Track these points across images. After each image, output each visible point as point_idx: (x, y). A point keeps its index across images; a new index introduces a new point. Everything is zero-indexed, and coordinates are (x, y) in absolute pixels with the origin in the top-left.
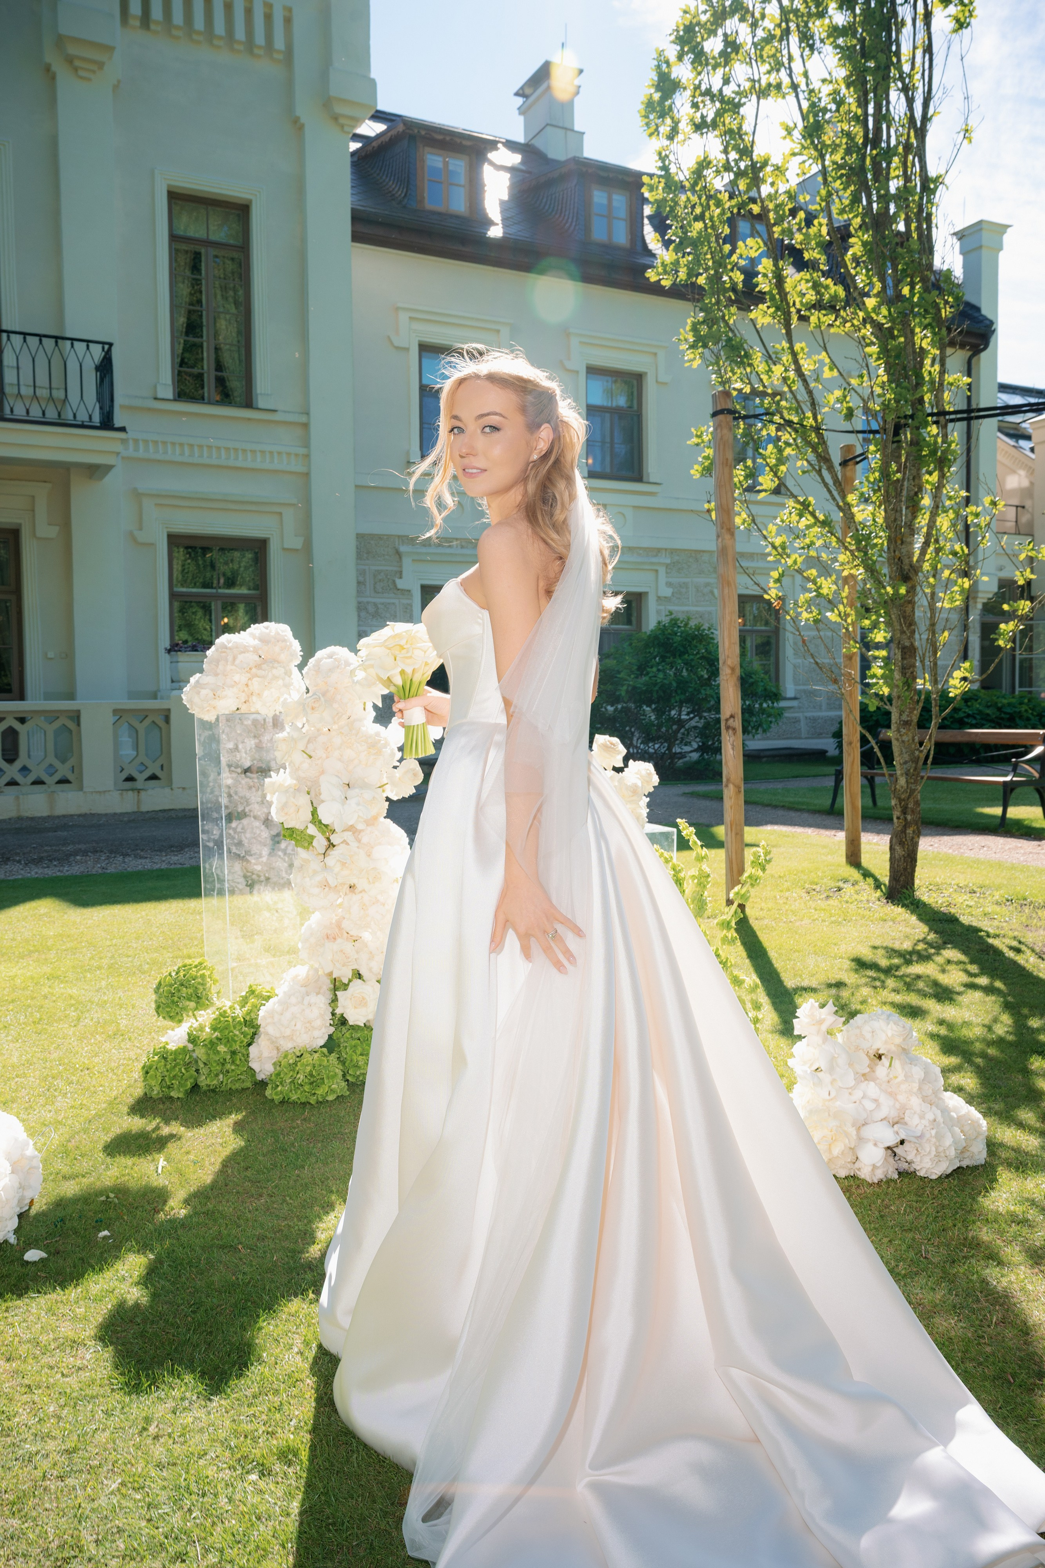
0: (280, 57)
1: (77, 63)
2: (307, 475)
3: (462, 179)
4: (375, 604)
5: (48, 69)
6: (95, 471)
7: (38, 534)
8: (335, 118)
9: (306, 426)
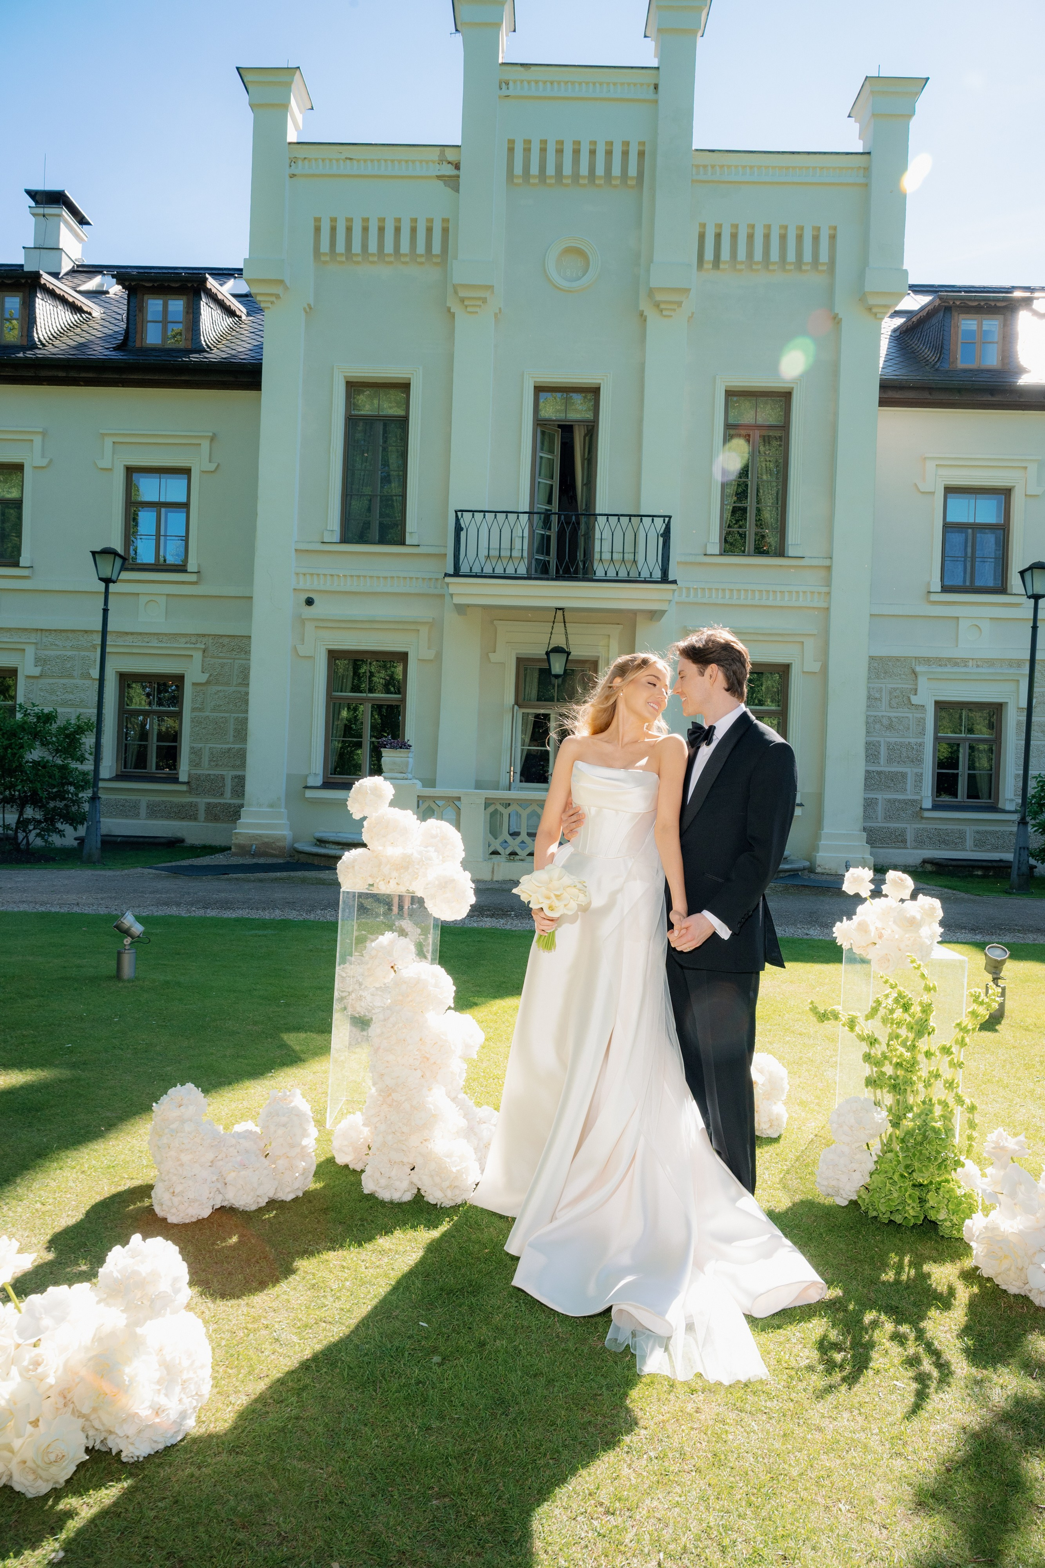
0: (825, 268)
1: (662, 306)
2: (828, 609)
3: (996, 337)
4: (890, 718)
5: (641, 314)
6: (654, 615)
8: (870, 309)
9: (829, 568)
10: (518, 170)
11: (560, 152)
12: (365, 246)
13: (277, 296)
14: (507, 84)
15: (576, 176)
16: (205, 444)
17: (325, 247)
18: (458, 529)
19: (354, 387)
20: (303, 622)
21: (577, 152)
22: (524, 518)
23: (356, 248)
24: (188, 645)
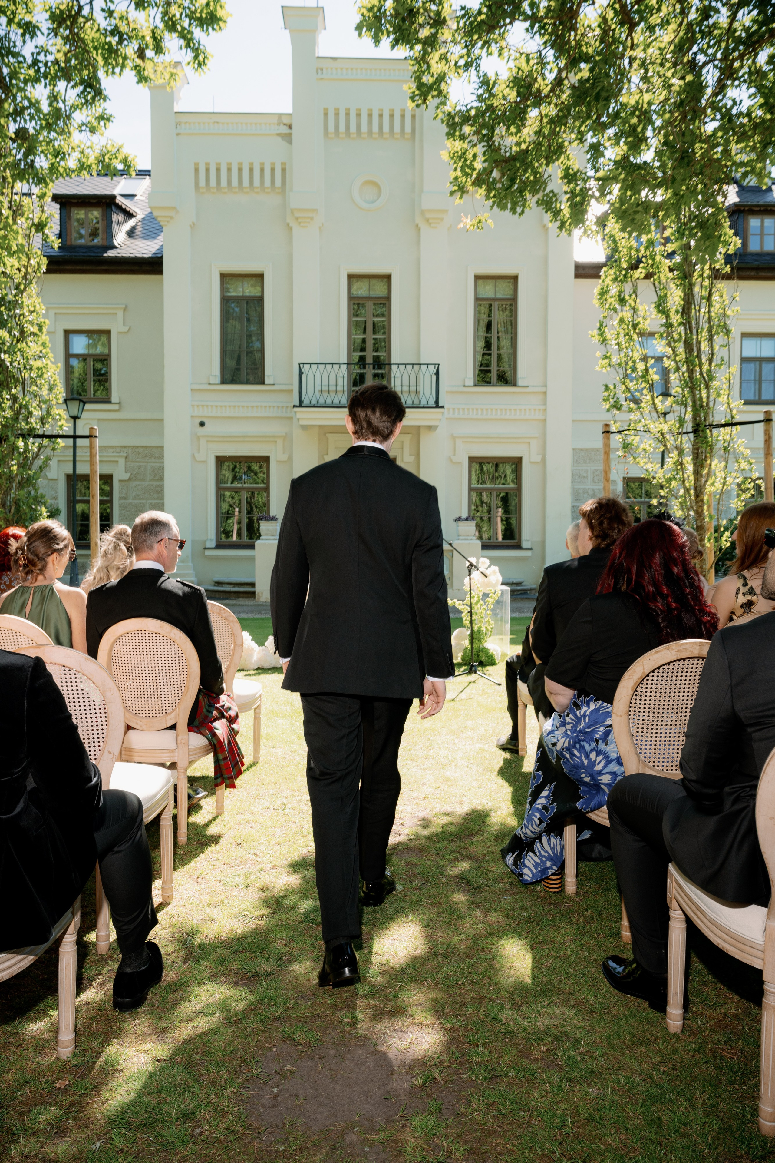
1: (430, 221)
2: (545, 420)
4: (593, 490)
5: (417, 226)
6: (430, 428)
7: (405, 460)
9: (545, 393)
10: (331, 128)
11: (359, 115)
12: (229, 182)
13: (172, 218)
14: (322, 70)
15: (370, 132)
16: (120, 314)
17: (202, 182)
18: (301, 373)
19: (226, 278)
20: (198, 438)
21: (370, 116)
22: (344, 367)
23: (224, 183)
24: (115, 454)
